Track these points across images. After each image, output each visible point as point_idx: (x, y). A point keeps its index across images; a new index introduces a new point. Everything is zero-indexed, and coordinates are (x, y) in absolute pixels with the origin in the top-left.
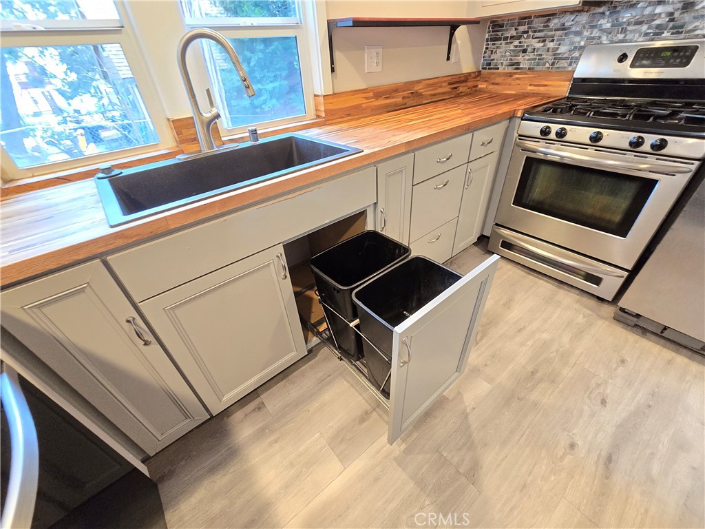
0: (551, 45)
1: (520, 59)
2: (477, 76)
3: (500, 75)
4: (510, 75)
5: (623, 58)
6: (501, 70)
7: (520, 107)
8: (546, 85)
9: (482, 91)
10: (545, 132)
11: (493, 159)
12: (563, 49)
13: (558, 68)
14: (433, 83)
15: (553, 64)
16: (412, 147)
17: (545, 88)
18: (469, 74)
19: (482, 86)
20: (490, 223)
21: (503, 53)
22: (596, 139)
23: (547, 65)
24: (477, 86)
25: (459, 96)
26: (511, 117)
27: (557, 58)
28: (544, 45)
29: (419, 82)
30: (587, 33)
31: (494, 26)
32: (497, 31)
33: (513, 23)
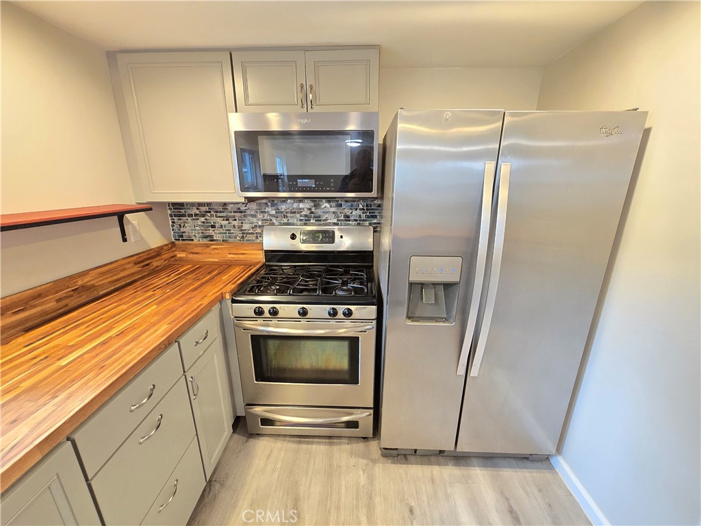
0: (235, 223)
1: (211, 232)
2: (171, 248)
3: (196, 246)
4: (208, 246)
5: (293, 236)
6: (196, 241)
8: (243, 254)
9: (183, 260)
10: (259, 312)
12: (246, 227)
13: (248, 240)
15: (243, 237)
17: (244, 256)
20: (241, 405)
21: (192, 227)
22: (303, 313)
23: (238, 238)
24: (175, 256)
26: (221, 300)
27: (244, 233)
28: (229, 223)
30: (260, 216)
31: (174, 204)
32: (178, 209)
33: (193, 204)
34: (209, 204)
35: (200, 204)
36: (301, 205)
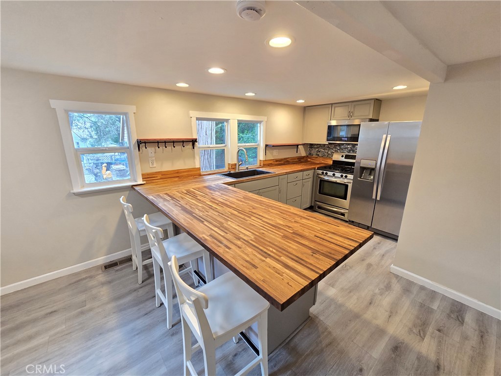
0: (326, 151)
1: (319, 153)
2: (307, 157)
4: (317, 158)
5: (342, 156)
6: (314, 156)
7: (317, 167)
9: (309, 161)
10: (323, 173)
11: (311, 180)
12: (329, 152)
13: (329, 157)
14: (293, 158)
16: (287, 173)
17: (326, 162)
18: (304, 156)
19: (309, 160)
20: (313, 200)
21: (314, 151)
22: (334, 175)
23: (326, 156)
24: (307, 160)
25: (301, 162)
26: (315, 169)
27: (328, 154)
29: (289, 158)
30: (334, 149)
31: (311, 144)
32: (311, 146)
33: (315, 144)
34: (320, 144)
35: (318, 144)
36: (348, 146)
